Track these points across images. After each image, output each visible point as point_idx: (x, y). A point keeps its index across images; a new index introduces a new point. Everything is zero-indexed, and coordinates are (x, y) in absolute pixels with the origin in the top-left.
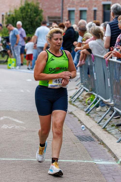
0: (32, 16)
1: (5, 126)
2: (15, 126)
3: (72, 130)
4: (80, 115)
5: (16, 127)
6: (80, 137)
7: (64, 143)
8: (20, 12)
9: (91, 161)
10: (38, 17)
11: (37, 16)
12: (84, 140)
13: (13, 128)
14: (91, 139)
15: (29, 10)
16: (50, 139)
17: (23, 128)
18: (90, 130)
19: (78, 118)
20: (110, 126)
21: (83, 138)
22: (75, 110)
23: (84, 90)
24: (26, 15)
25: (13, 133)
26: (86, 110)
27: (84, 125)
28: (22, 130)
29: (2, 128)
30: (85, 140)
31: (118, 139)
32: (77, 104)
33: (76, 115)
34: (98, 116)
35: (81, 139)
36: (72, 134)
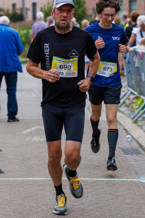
4: (125, 122)
6: (125, 150)
7: (105, 157)
9: (136, 179)
14: (138, 151)
16: (89, 153)
18: (137, 141)
19: (123, 126)
21: (127, 152)
22: (121, 117)
23: (132, 93)
26: (132, 116)
27: (130, 134)
29: (33, 141)
30: (131, 153)
32: (124, 110)
33: (121, 123)
35: (126, 152)
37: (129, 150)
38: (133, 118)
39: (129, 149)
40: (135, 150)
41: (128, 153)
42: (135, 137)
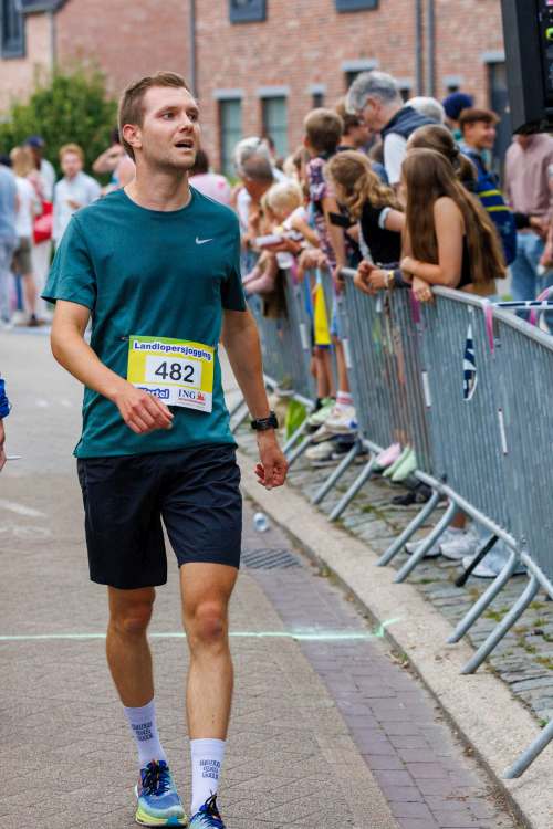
0: (79, 128)
8: (32, 113)
9: (282, 631)
10: (103, 129)
11: (96, 126)
14: (287, 559)
15: (68, 106)
18: (286, 530)
20: (358, 511)
24: (57, 123)
27: (264, 512)
31: (380, 554)
32: (246, 442)
34: (318, 478)
35: (252, 562)
40: (280, 556)
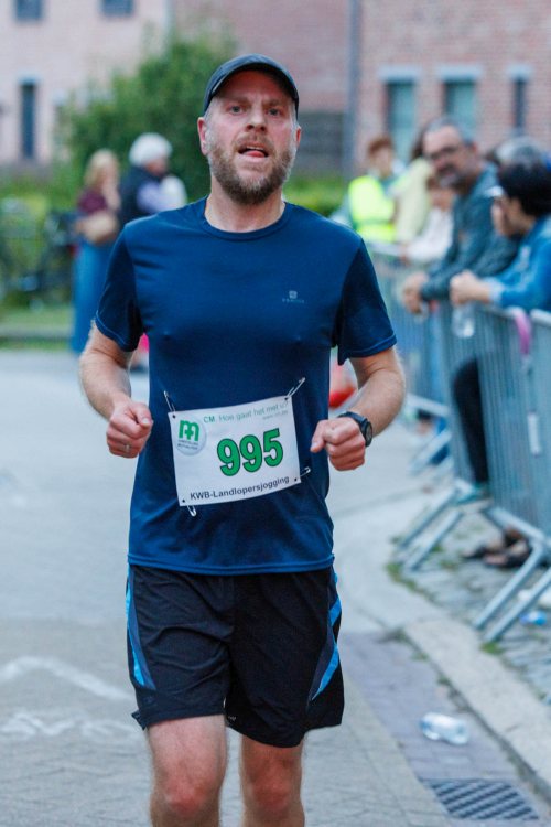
1: (23, 720)
2: (80, 723)
3: (402, 741)
4: (446, 646)
5: (89, 727)
6: (451, 790)
12: (475, 811)
13: (65, 732)
14: (513, 801)
17: (125, 734)
18: (506, 746)
19: (435, 667)
21: (463, 801)
22: (421, 620)
25: (62, 770)
26: (479, 617)
28: (119, 747)
29: (8, 735)
30: (482, 808)
32: (433, 585)
35: (456, 803)
36: (404, 768)
37: (469, 793)
38: (482, 628)
39: (469, 788)
40: (500, 795)
41: (469, 809)
42: (498, 724)
